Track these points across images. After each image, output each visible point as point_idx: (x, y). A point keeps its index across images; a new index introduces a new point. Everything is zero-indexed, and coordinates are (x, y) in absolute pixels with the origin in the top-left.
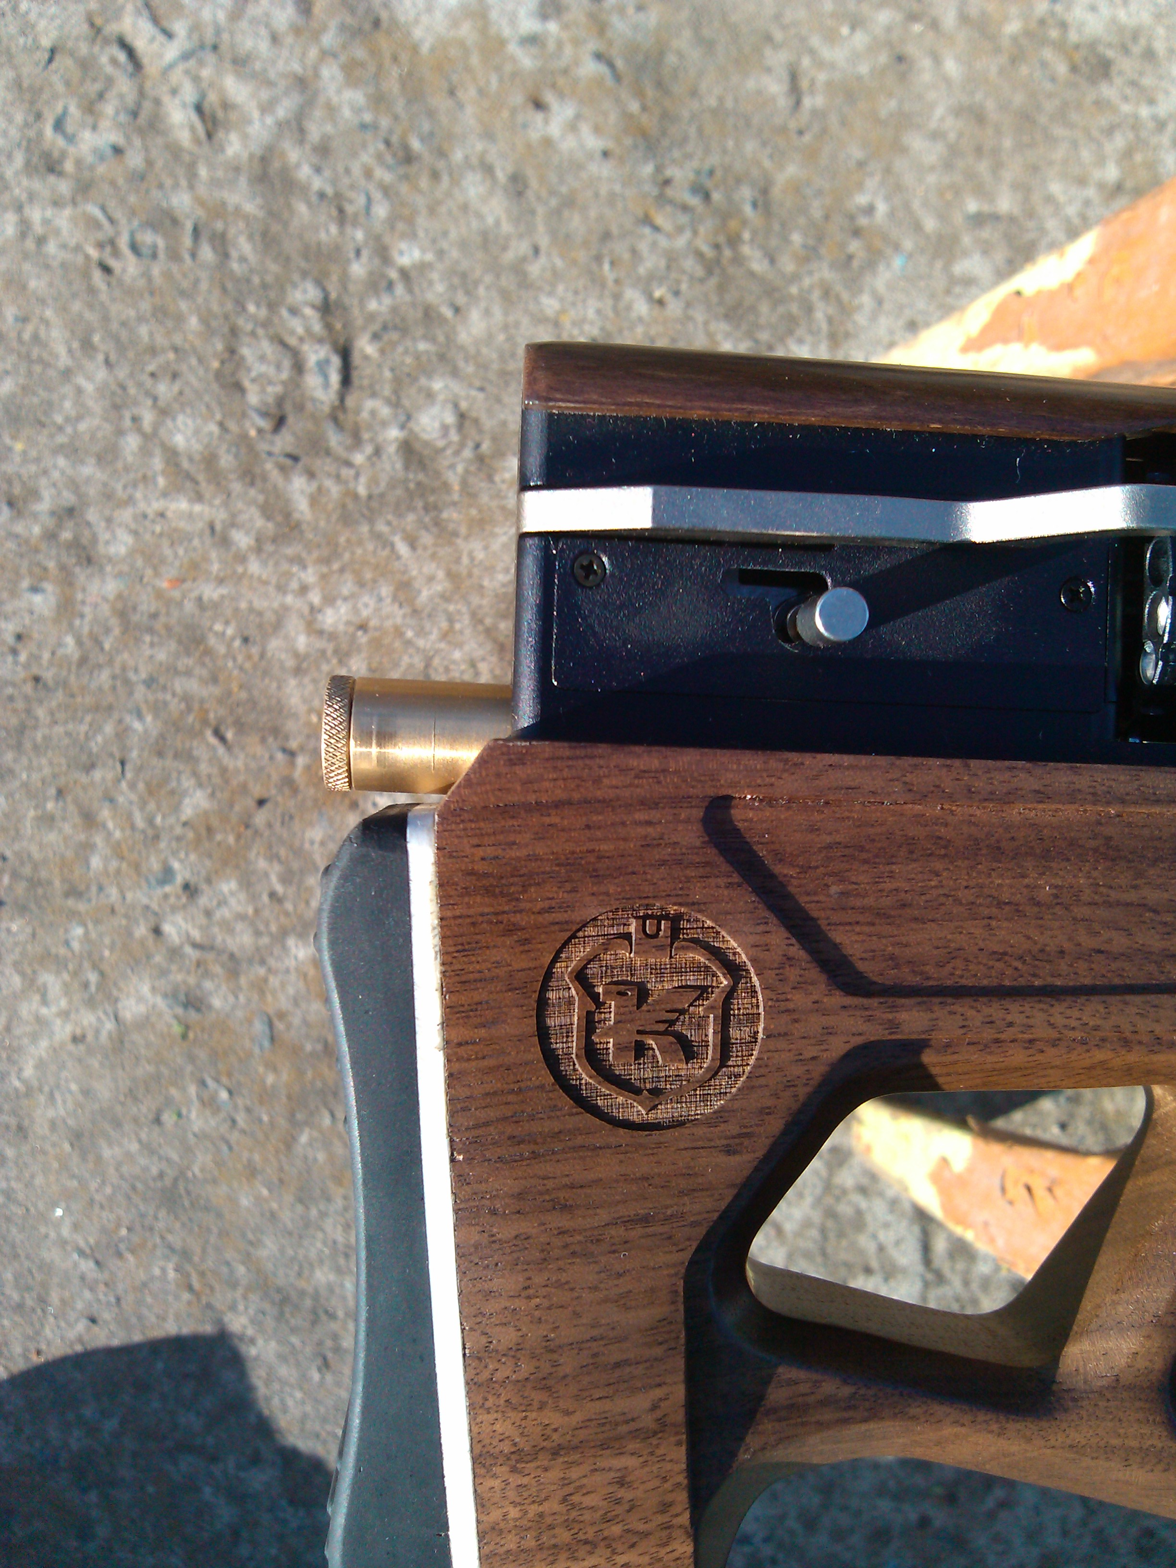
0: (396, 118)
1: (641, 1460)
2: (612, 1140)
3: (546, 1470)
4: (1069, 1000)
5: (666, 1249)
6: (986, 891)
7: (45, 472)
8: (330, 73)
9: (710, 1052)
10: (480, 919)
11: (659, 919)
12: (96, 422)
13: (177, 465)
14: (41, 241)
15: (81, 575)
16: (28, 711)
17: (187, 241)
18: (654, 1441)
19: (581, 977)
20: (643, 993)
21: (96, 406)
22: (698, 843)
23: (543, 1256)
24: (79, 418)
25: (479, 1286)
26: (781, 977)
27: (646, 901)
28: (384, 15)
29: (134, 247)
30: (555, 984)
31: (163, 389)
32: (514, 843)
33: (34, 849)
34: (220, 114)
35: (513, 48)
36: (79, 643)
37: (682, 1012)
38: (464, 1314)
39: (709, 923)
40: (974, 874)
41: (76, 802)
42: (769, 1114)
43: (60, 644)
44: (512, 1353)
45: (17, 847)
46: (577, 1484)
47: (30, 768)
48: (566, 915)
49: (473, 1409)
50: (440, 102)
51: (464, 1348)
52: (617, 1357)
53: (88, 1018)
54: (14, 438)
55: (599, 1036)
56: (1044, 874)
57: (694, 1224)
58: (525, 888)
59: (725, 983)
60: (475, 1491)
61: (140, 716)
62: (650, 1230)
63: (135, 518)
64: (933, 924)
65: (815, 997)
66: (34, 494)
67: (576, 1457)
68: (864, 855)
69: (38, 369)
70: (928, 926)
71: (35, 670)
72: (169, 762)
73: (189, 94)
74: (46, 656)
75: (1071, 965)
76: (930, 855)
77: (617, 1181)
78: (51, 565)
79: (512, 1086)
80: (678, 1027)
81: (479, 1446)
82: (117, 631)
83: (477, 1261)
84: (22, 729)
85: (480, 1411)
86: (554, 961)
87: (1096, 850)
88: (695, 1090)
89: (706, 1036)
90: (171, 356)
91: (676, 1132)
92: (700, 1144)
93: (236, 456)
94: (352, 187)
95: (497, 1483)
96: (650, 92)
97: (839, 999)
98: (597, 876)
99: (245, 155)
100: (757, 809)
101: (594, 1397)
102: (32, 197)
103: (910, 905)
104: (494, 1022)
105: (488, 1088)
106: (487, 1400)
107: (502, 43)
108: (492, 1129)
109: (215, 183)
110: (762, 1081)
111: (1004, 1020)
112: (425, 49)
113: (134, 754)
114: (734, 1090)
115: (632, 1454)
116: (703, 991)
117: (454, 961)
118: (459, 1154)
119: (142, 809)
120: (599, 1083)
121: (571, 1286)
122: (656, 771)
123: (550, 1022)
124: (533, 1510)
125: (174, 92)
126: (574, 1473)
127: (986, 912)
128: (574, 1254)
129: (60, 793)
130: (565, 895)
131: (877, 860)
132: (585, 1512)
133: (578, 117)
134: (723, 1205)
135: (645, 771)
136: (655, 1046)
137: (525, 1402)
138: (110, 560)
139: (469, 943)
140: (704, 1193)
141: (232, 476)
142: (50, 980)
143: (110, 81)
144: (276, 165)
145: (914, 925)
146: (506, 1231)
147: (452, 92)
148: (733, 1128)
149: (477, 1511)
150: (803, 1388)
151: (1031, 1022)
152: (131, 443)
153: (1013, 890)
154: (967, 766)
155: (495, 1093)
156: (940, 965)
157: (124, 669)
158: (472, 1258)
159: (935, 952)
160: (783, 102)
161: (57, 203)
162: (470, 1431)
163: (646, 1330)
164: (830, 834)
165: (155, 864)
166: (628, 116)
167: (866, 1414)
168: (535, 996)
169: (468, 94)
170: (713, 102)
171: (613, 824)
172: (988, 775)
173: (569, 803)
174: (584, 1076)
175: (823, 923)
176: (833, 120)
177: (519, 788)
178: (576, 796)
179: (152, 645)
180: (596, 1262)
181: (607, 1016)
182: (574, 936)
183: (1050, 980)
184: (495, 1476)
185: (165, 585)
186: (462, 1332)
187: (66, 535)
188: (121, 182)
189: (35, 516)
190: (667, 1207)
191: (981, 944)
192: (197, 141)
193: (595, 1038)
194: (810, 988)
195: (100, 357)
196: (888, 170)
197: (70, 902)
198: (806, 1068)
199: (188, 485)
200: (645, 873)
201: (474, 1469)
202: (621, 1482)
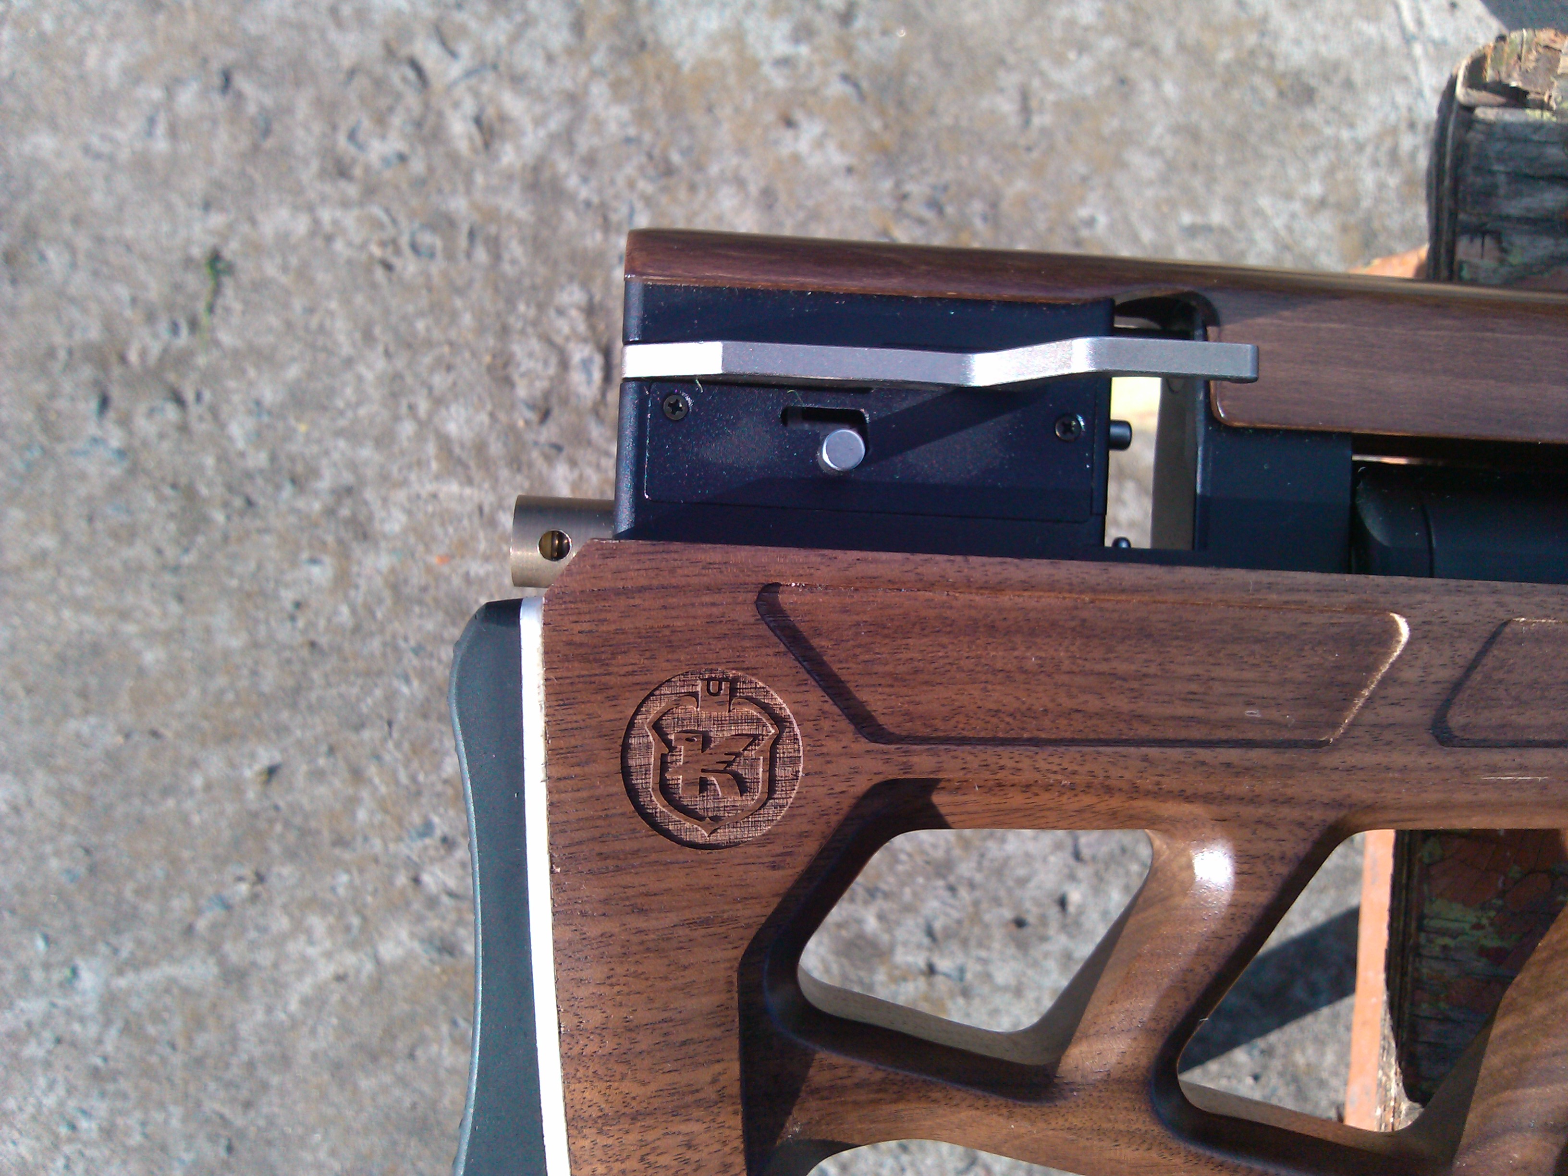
0: (657, 133)
1: (705, 1126)
2: (681, 857)
3: (627, 1132)
4: (1051, 749)
5: (723, 947)
6: (983, 661)
7: (327, 453)
8: (599, 91)
9: (760, 787)
10: (577, 680)
11: (720, 681)
12: (375, 408)
13: (450, 452)
14: (329, 239)
15: (357, 550)
16: (304, 674)
17: (463, 242)
18: (716, 1110)
19: (657, 727)
20: (706, 740)
21: (375, 394)
22: (752, 620)
23: (623, 951)
24: (359, 404)
25: (572, 974)
26: (818, 727)
27: (710, 667)
28: (650, 38)
29: (415, 248)
30: (637, 732)
31: (440, 381)
32: (605, 620)
33: (305, 801)
34: (497, 126)
35: (767, 69)
36: (354, 611)
37: (738, 755)
38: (560, 998)
39: (760, 684)
40: (974, 647)
41: (346, 759)
42: (806, 837)
43: (336, 612)
44: (598, 1031)
45: (290, 798)
46: (652, 1145)
47: (304, 726)
48: (645, 677)
49: (567, 1079)
50: (699, 119)
51: (560, 1027)
52: (683, 1037)
53: (350, 959)
54: (298, 419)
55: (671, 773)
56: (1030, 647)
57: (748, 926)
58: (614, 655)
59: (773, 731)
60: (569, 1149)
61: (407, 680)
62: (711, 930)
63: (409, 499)
64: (940, 687)
65: (844, 744)
66: (314, 472)
67: (649, 1121)
68: (886, 631)
69: (322, 356)
70: (938, 688)
71: (312, 636)
72: (433, 724)
73: (469, 106)
74: (322, 623)
75: (1053, 722)
76: (938, 632)
77: (683, 890)
78: (330, 539)
79: (600, 813)
80: (734, 767)
81: (572, 1110)
82: (389, 602)
83: (570, 954)
84: (297, 690)
85: (573, 1080)
86: (636, 713)
87: (1073, 629)
88: (748, 817)
89: (758, 774)
90: (446, 349)
91: (733, 851)
92: (751, 860)
93: (505, 444)
94: (616, 197)
95: (587, 1143)
96: (892, 111)
97: (864, 745)
98: (671, 646)
99: (518, 165)
100: (801, 594)
101: (666, 1070)
102: (324, 199)
103: (922, 671)
104: (587, 763)
105: (581, 814)
106: (578, 1071)
107: (757, 64)
108: (584, 847)
109: (490, 189)
110: (802, 811)
111: (997, 763)
112: (686, 68)
113: (401, 716)
114: (779, 818)
115: (697, 1121)
116: (755, 739)
117: (556, 713)
118: (557, 867)
119: (406, 766)
120: (671, 811)
121: (647, 976)
122: (719, 564)
123: (632, 763)
124: (617, 1167)
125: (456, 105)
126: (650, 1136)
127: (983, 678)
128: (648, 950)
129: (332, 751)
130: (646, 661)
131: (896, 635)
132: (659, 1170)
133: (825, 135)
134: (770, 911)
135: (710, 563)
136: (716, 782)
137: (609, 1073)
138: (385, 536)
139: (568, 699)
140: (754, 901)
141: (502, 463)
142: (317, 923)
143: (399, 97)
144: (546, 175)
145: (925, 688)
146: (593, 930)
147: (710, 109)
148: (778, 849)
149: (571, 1166)
150: (842, 1072)
151: (1020, 766)
152: (407, 428)
153: (1005, 661)
154: (967, 561)
155: (587, 819)
156: (945, 719)
157: (394, 637)
158: (566, 952)
159: (943, 709)
160: (1014, 121)
161: (345, 204)
162: (565, 1097)
163: (708, 1014)
164: (858, 614)
165: (416, 818)
166: (871, 134)
167: (895, 1096)
168: (620, 741)
169: (725, 111)
170: (948, 120)
171: (684, 605)
172: (983, 569)
173: (650, 588)
174: (659, 806)
175: (851, 686)
176: (1060, 138)
177: (610, 576)
178: (655, 583)
179: (421, 616)
180: (666, 957)
181: (678, 758)
182: (652, 694)
183: (1036, 734)
184: (584, 1137)
185: (434, 560)
186: (558, 1014)
187: (345, 512)
188: (404, 186)
189: (316, 494)
190: (724, 912)
191: (980, 703)
192: (474, 150)
193: (668, 776)
194: (841, 736)
195: (380, 349)
196: (1109, 185)
197: (337, 851)
198: (837, 800)
199: (459, 469)
200: (709, 644)
201: (567, 1130)
202: (689, 1146)
